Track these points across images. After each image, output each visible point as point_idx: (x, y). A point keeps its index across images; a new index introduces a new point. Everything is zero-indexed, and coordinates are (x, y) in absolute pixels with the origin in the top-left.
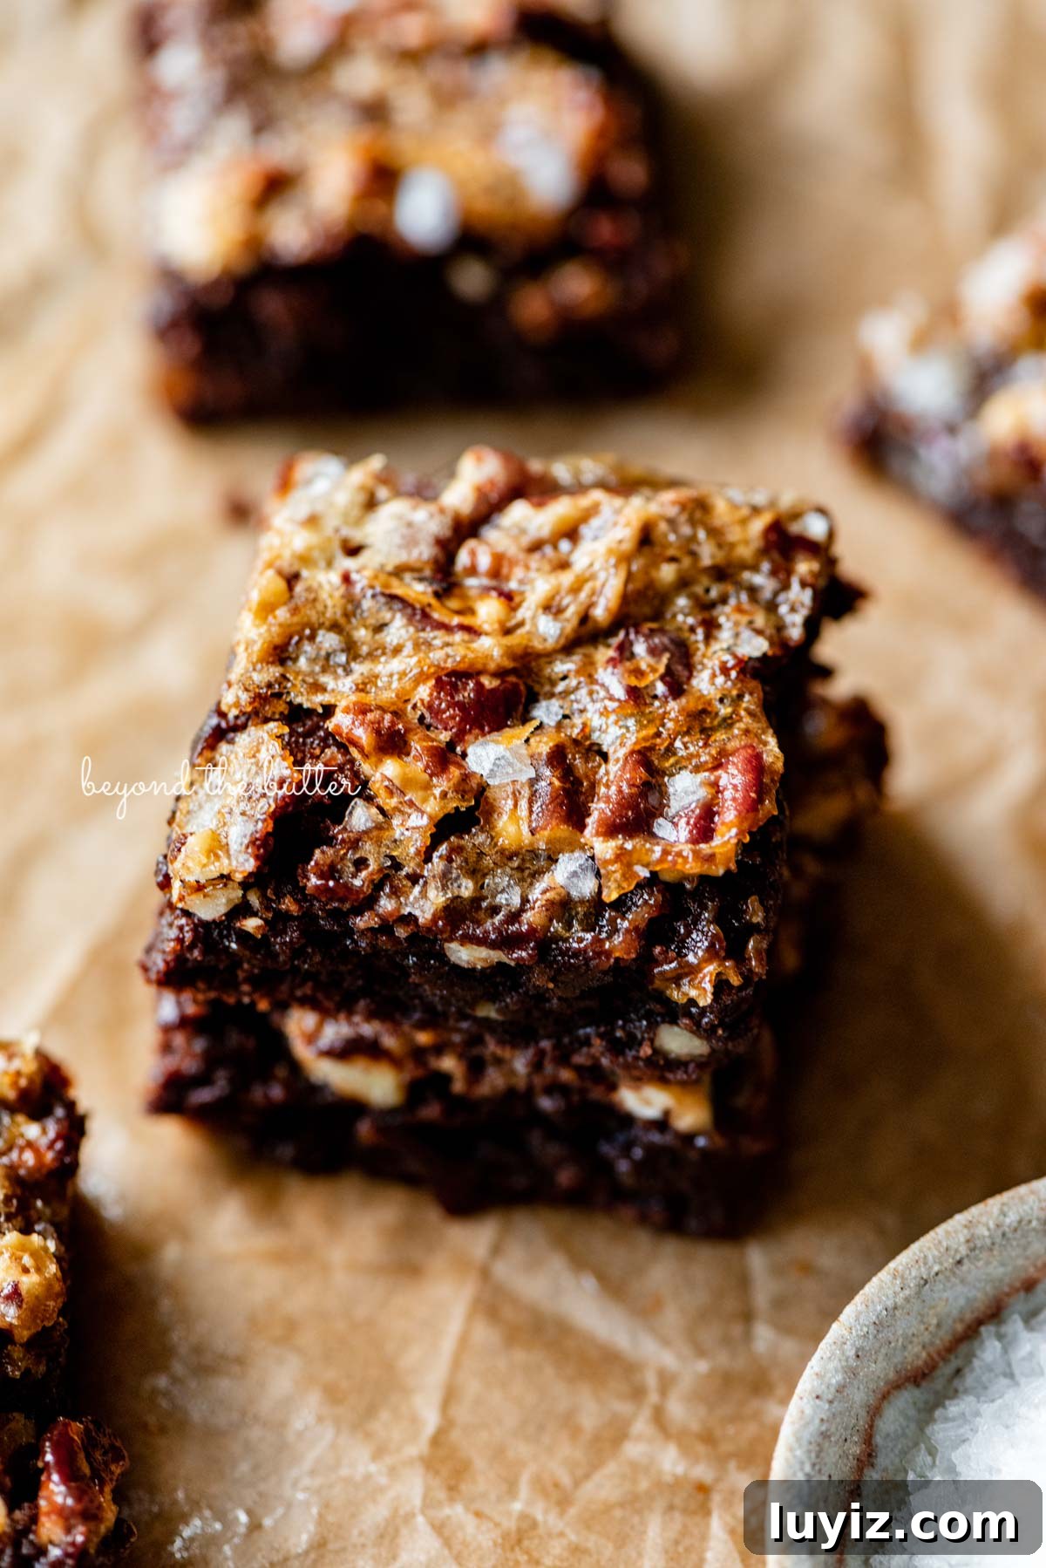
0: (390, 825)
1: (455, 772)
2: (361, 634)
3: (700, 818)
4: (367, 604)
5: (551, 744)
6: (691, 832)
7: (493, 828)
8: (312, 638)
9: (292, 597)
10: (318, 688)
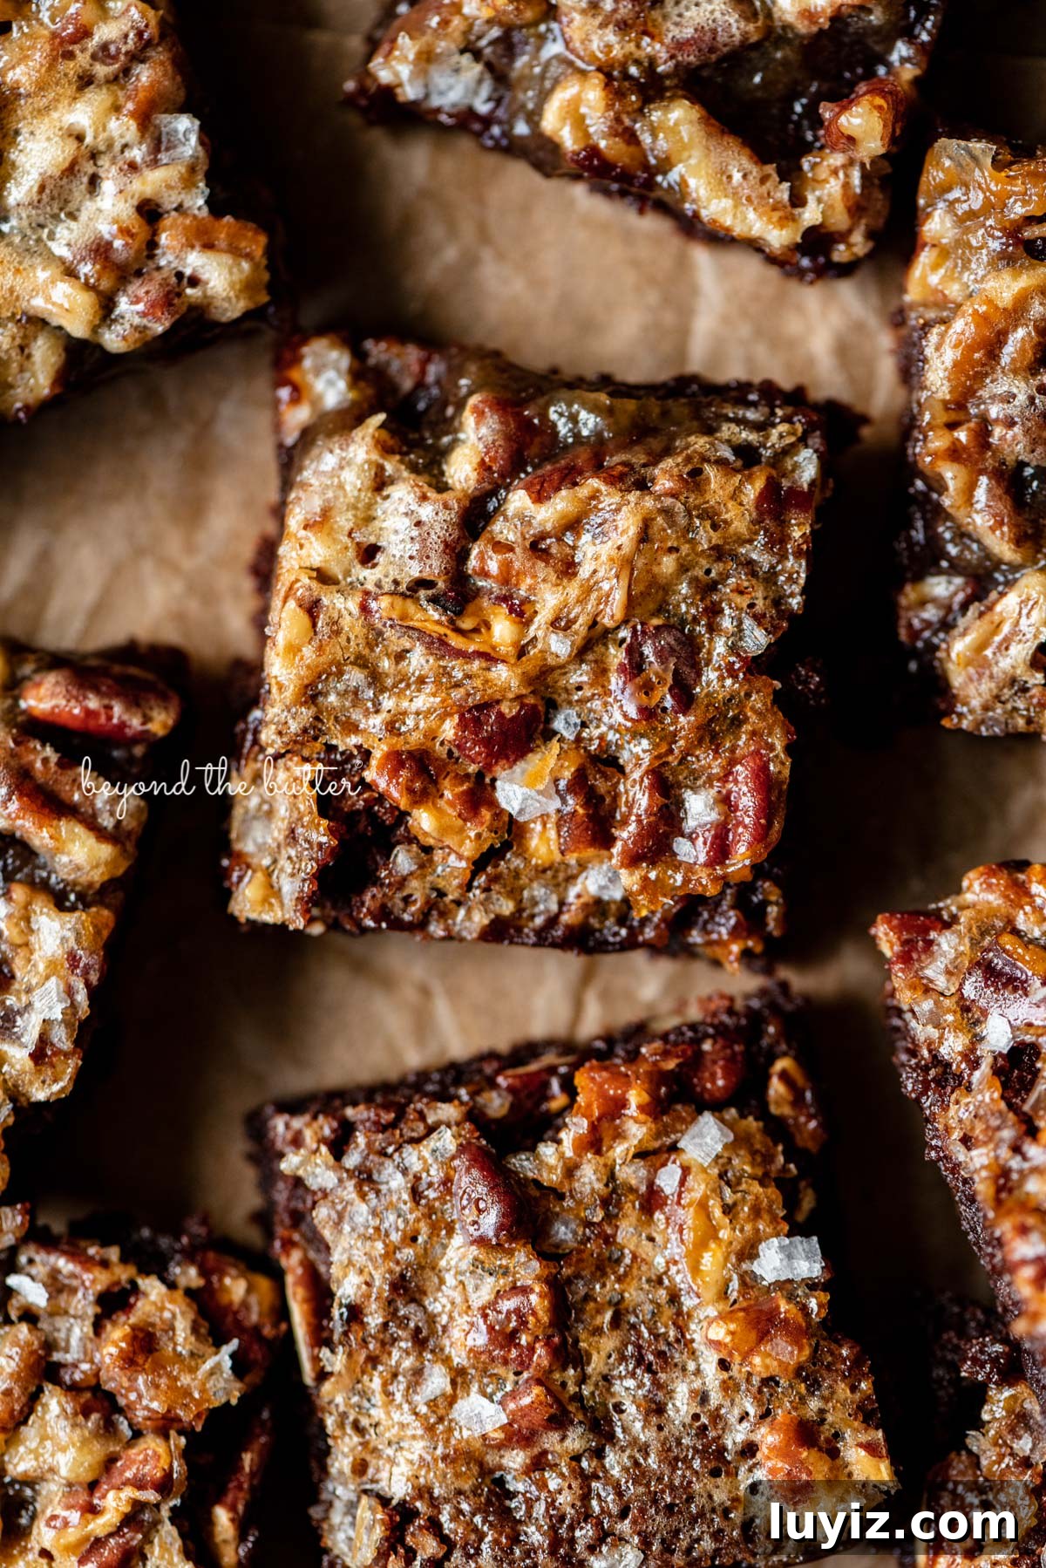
0: (431, 861)
1: (486, 814)
2: (386, 664)
3: (715, 837)
4: (388, 633)
5: (573, 769)
6: (708, 853)
7: (526, 850)
8: (340, 673)
9: (316, 633)
10: (351, 727)
